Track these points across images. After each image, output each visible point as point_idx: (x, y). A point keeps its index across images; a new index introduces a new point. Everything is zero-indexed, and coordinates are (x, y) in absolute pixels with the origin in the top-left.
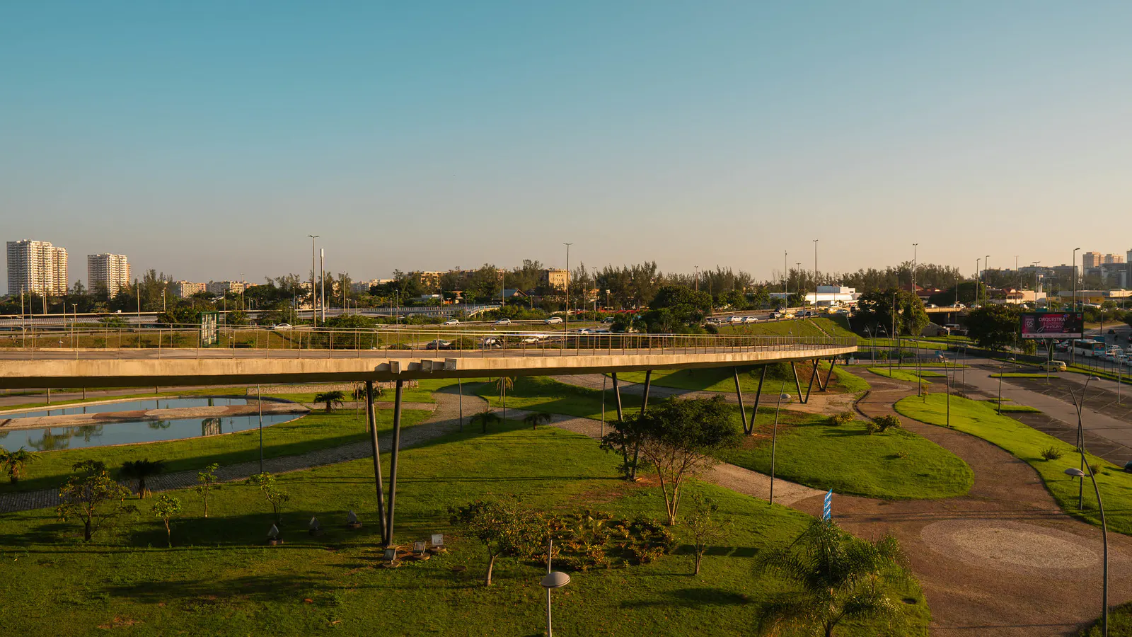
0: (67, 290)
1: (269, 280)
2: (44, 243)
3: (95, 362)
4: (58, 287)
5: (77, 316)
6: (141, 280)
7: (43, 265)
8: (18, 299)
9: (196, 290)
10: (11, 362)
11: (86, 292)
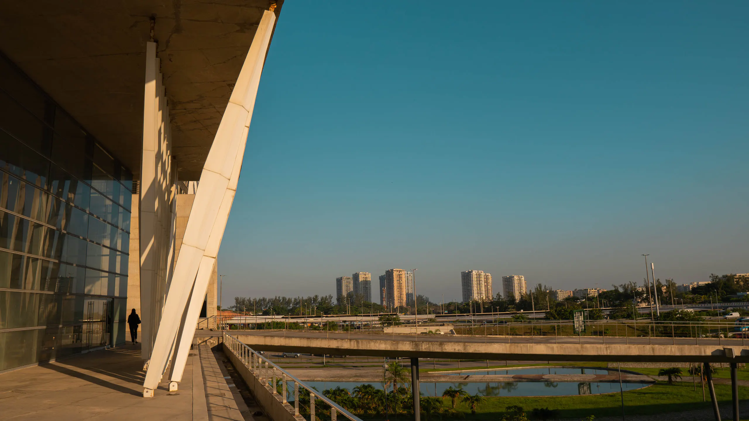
0: (493, 298)
1: (615, 287)
2: (480, 272)
3: (519, 345)
4: (487, 297)
5: (500, 314)
6: (533, 291)
7: (479, 284)
8: (468, 305)
9: (566, 296)
10: (475, 344)
11: (502, 299)
